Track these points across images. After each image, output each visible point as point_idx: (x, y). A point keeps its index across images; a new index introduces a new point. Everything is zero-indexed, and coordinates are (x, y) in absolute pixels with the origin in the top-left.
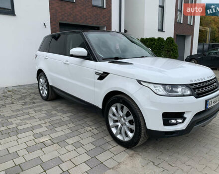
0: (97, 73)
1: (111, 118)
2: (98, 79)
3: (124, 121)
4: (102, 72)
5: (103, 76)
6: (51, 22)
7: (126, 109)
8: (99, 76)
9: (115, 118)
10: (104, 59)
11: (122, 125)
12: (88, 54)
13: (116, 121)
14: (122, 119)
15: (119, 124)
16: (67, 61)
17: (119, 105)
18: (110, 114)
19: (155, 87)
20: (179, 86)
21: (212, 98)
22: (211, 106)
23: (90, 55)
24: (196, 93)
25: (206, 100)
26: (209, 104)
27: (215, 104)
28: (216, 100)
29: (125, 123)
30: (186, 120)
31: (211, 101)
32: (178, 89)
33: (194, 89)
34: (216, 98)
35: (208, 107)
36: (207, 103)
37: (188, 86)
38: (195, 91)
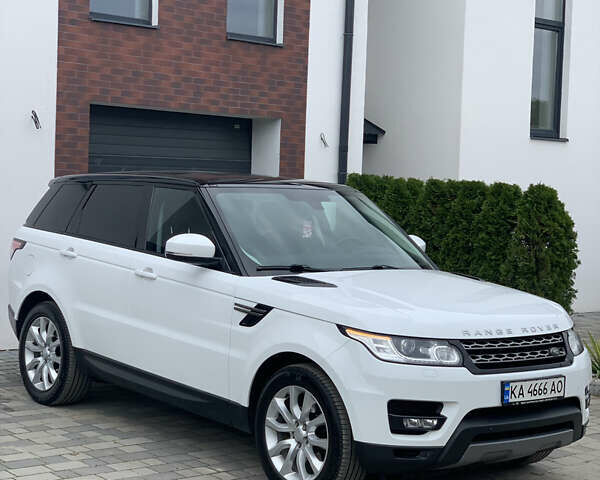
0: (239, 308)
1: (272, 428)
2: (241, 324)
3: (304, 432)
4: (253, 305)
5: (254, 316)
7: (310, 400)
8: (245, 315)
9: (283, 428)
10: (261, 270)
11: (300, 444)
12: (217, 253)
13: (283, 436)
14: (301, 427)
15: (291, 442)
16: (151, 270)
17: (293, 390)
18: (270, 419)
19: (375, 341)
20: (432, 342)
21: (525, 380)
22: (521, 399)
23: (221, 256)
24: (474, 361)
25: (502, 382)
26: (513, 392)
27: (538, 397)
28: (542, 388)
29: (306, 437)
30: (447, 421)
31: (519, 384)
32: (430, 350)
33: (473, 353)
34: (539, 382)
35: (510, 401)
36: (506, 389)
37: (452, 343)
38: (474, 358)
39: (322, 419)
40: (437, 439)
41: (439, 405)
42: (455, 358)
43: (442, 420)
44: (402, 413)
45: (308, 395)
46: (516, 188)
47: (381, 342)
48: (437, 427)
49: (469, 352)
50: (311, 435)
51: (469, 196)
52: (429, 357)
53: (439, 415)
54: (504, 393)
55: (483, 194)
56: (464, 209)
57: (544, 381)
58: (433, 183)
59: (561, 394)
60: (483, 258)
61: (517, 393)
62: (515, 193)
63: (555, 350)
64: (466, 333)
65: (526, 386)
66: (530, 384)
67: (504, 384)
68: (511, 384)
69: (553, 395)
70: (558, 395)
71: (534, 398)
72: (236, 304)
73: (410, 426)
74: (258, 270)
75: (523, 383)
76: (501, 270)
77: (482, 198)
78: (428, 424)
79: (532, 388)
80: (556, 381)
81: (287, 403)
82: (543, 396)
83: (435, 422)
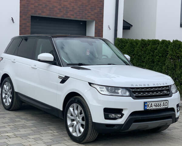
0: (60, 77)
1: (69, 118)
2: (60, 83)
3: (78, 119)
4: (64, 76)
5: (64, 80)
7: (80, 108)
8: (62, 80)
9: (72, 118)
10: (68, 65)
11: (77, 123)
12: (54, 59)
13: (73, 120)
14: (77, 117)
15: (75, 123)
16: (35, 66)
17: (75, 105)
18: (69, 115)
19: (100, 88)
20: (120, 88)
21: (153, 102)
22: (151, 108)
23: (56, 60)
24: (135, 95)
25: (144, 102)
26: (148, 106)
27: (158, 107)
28: (159, 104)
29: (79, 121)
30: (124, 115)
31: (150, 103)
32: (119, 91)
33: (134, 92)
34: (158, 102)
35: (147, 109)
36: (146, 104)
37: (127, 89)
38: (134, 94)
39: (83, 115)
40: (121, 121)
41: (122, 110)
42: (128, 94)
43: (122, 115)
44: (108, 112)
45: (79, 106)
46: (169, 41)
47: (102, 88)
48: (121, 117)
49: (133, 92)
50: (80, 120)
51: (154, 44)
52: (118, 93)
53: (122, 113)
54: (145, 106)
55: (158, 44)
56: (152, 48)
57: (160, 102)
58: (143, 40)
59: (167, 107)
60: (157, 64)
61: (150, 106)
62: (169, 43)
63: (165, 92)
64: (132, 85)
65: (153, 104)
66: (154, 103)
67: (145, 103)
68: (147, 103)
69: (164, 107)
70: (165, 107)
71: (156, 108)
72: (59, 76)
73: (111, 117)
74: (67, 65)
75: (152, 103)
76: (163, 68)
77: (158, 45)
78: (118, 116)
79: (156, 104)
80: (165, 102)
81: (73, 109)
82: (160, 107)
83: (120, 116)
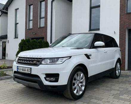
6: (120, 30)
22: (20, 71)
24: (18, 61)
34: (24, 68)
65: (21, 68)
67: (17, 67)
80: (28, 69)
82: (25, 72)
